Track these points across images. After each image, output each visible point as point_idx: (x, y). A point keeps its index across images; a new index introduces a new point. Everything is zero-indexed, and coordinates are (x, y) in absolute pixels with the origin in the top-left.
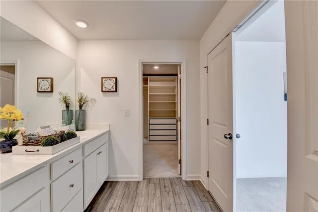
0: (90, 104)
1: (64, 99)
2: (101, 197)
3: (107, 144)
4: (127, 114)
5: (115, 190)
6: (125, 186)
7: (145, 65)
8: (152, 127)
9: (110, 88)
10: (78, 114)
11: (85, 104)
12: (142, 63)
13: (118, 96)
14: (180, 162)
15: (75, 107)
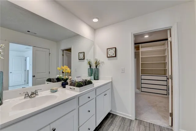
0: (101, 65)
1: (89, 62)
2: (106, 122)
3: (110, 90)
4: (123, 71)
5: (115, 121)
6: (121, 120)
7: (136, 36)
8: (143, 81)
9: (112, 54)
10: (95, 71)
11: (98, 65)
12: (134, 34)
13: (117, 59)
14: (171, 115)
15: (94, 67)
